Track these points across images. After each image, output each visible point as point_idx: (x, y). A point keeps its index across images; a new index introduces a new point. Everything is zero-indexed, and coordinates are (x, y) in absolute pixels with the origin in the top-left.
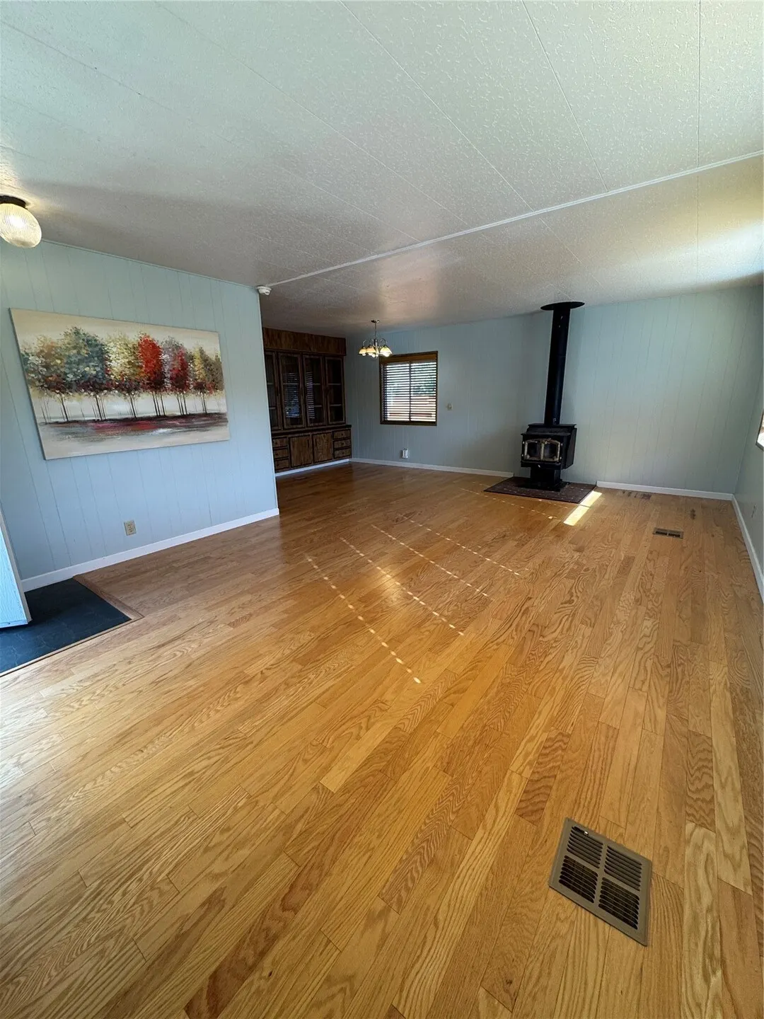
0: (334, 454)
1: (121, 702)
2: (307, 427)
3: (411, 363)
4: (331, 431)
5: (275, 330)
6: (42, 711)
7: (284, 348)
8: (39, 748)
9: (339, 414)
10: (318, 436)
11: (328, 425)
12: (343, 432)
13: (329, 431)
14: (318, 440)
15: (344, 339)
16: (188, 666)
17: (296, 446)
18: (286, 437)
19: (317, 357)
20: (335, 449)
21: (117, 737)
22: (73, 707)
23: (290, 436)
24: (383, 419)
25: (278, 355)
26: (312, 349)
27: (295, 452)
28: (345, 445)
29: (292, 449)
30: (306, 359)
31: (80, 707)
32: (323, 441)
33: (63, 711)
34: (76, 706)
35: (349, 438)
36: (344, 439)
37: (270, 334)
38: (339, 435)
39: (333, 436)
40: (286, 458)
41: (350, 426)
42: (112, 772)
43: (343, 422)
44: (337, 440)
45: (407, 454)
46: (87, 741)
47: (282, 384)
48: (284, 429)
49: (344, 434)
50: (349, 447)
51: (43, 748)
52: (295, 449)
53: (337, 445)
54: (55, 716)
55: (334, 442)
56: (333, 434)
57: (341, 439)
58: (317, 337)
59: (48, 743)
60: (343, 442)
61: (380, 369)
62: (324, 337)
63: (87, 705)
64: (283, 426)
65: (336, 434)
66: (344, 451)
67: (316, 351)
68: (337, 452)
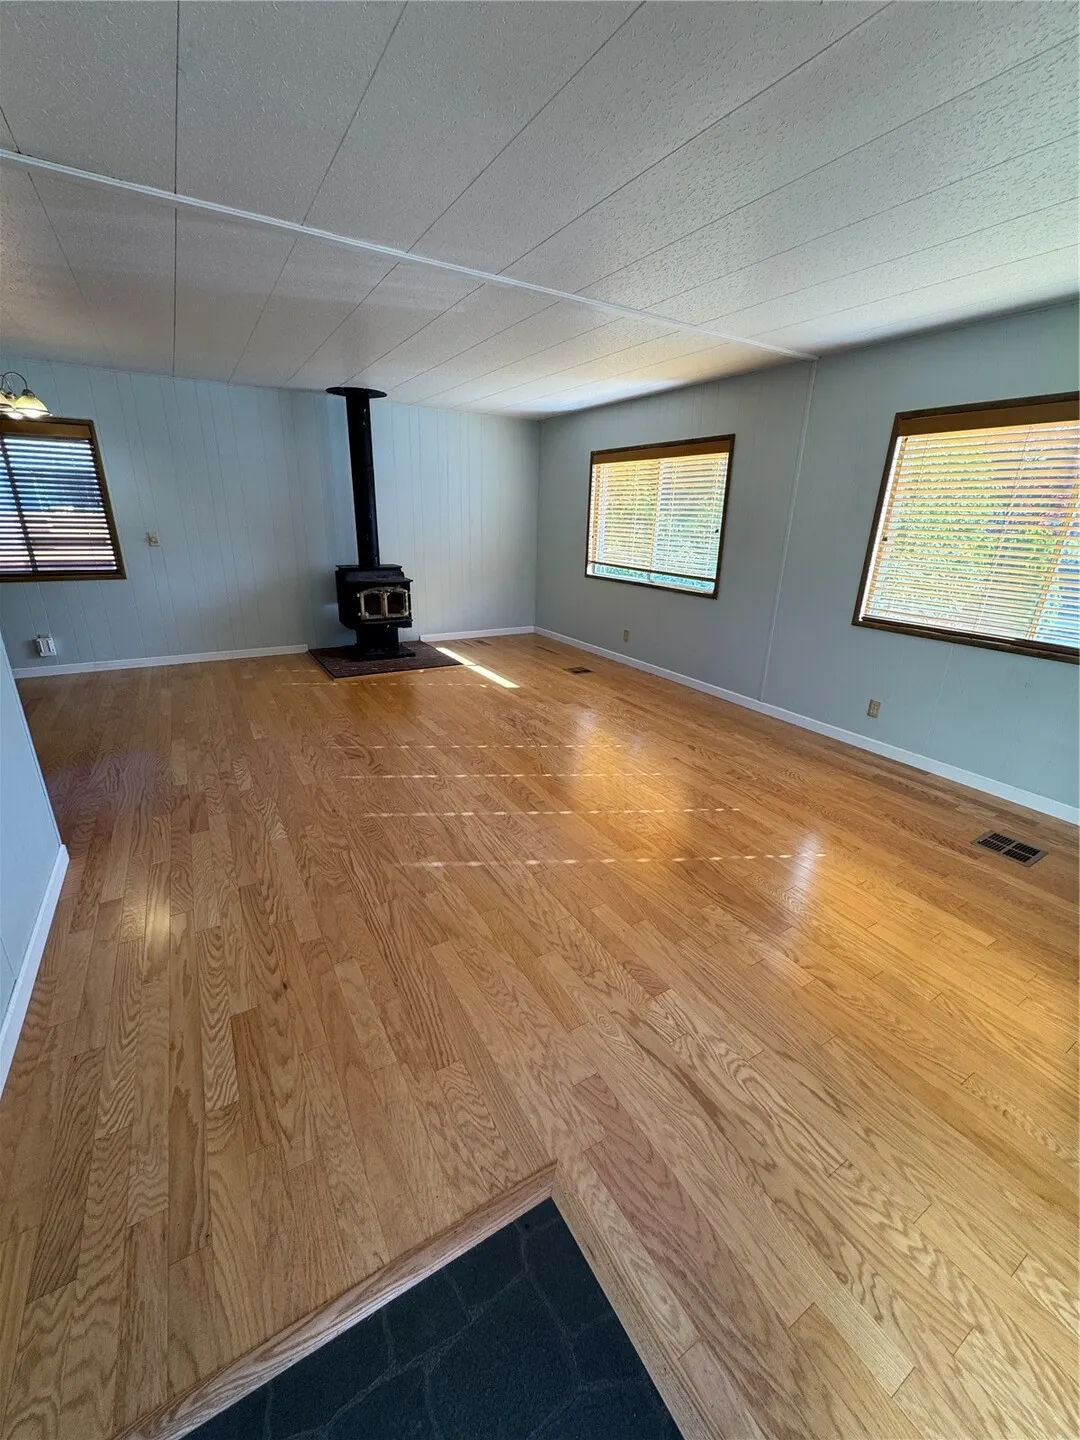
1: (901, 1163)
6: (964, 1352)
8: (1066, 1305)
16: (790, 1057)
21: (991, 1154)
22: (935, 1265)
31: (930, 1248)
33: (953, 1288)
34: (927, 1260)
42: (1058, 1150)
46: (1015, 1205)
51: (1065, 1294)
54: (971, 1304)
59: (1048, 1290)
63: (923, 1235)
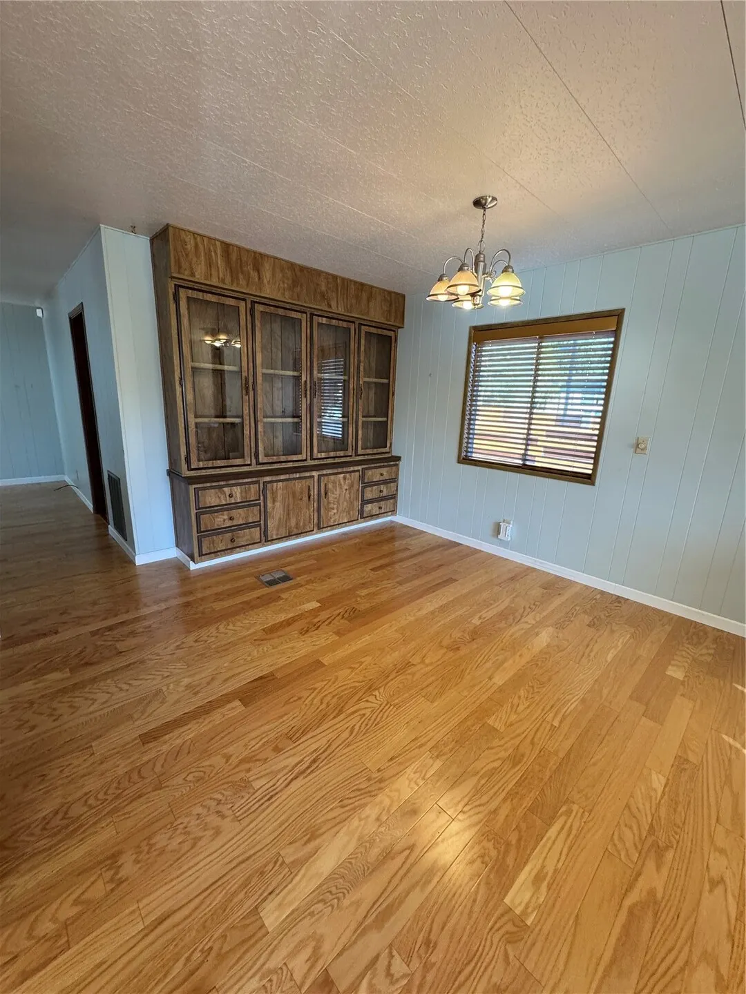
0: (361, 512)
2: (312, 459)
3: (542, 338)
4: (360, 468)
5: (248, 251)
7: (267, 292)
9: (382, 434)
10: (332, 477)
11: (357, 455)
12: (384, 471)
13: (356, 468)
14: (330, 486)
15: (404, 296)
17: (279, 498)
18: (258, 482)
19: (345, 325)
20: (365, 502)
23: (268, 479)
24: (464, 454)
25: (252, 309)
26: (333, 304)
27: (277, 510)
28: (385, 493)
29: (270, 505)
30: (319, 324)
32: (341, 487)
35: (394, 480)
36: (385, 482)
37: (234, 257)
38: (375, 475)
39: (362, 477)
40: (256, 525)
41: (399, 459)
43: (387, 450)
44: (371, 484)
45: (509, 532)
47: (260, 371)
48: (258, 463)
49: (386, 473)
50: (393, 497)
52: (278, 504)
53: (369, 494)
55: (363, 488)
56: (364, 474)
57: (378, 483)
58: (346, 283)
60: (382, 487)
61: (469, 353)
62: (361, 286)
64: (257, 457)
65: (370, 473)
66: (382, 504)
67: (341, 310)
68: (368, 507)
